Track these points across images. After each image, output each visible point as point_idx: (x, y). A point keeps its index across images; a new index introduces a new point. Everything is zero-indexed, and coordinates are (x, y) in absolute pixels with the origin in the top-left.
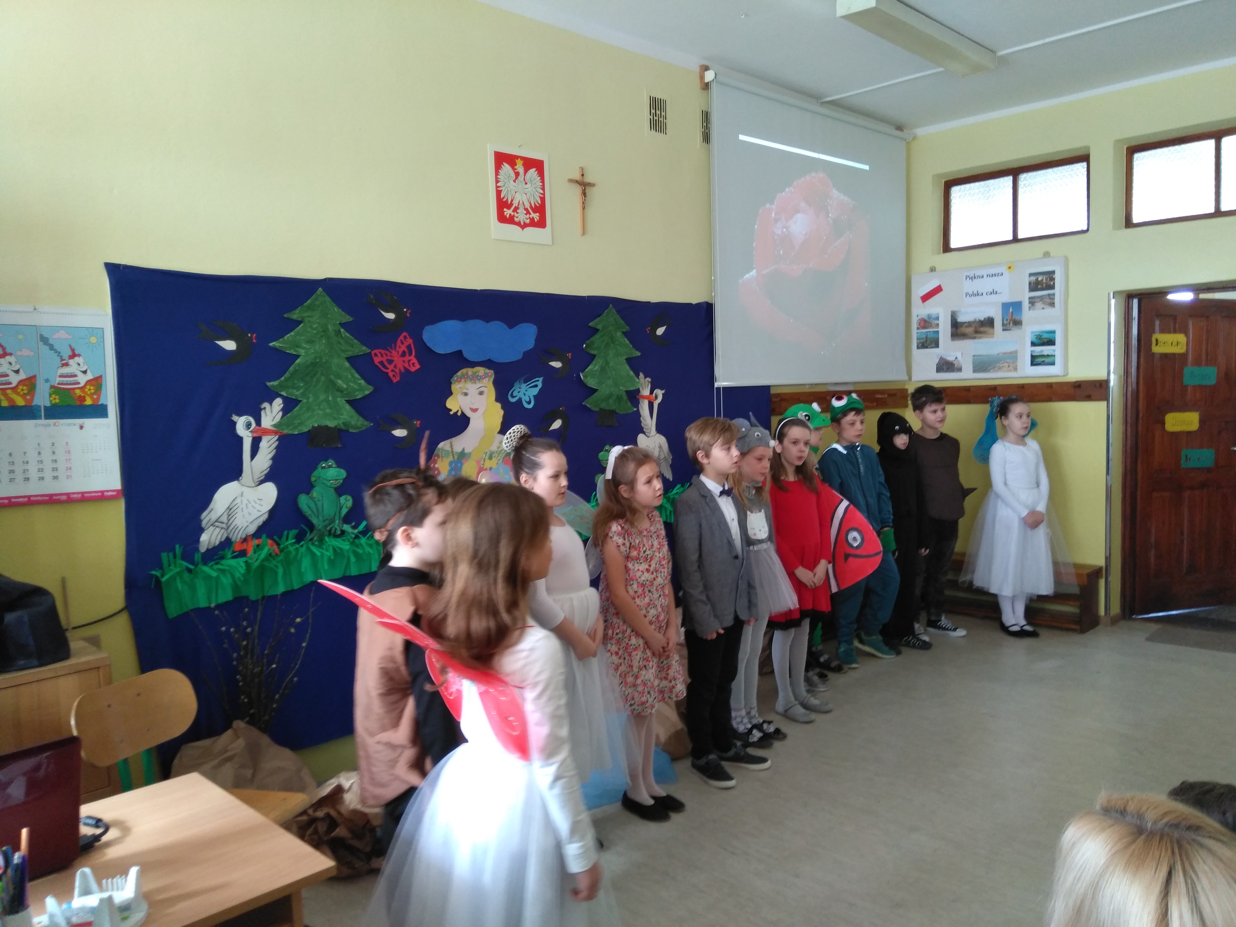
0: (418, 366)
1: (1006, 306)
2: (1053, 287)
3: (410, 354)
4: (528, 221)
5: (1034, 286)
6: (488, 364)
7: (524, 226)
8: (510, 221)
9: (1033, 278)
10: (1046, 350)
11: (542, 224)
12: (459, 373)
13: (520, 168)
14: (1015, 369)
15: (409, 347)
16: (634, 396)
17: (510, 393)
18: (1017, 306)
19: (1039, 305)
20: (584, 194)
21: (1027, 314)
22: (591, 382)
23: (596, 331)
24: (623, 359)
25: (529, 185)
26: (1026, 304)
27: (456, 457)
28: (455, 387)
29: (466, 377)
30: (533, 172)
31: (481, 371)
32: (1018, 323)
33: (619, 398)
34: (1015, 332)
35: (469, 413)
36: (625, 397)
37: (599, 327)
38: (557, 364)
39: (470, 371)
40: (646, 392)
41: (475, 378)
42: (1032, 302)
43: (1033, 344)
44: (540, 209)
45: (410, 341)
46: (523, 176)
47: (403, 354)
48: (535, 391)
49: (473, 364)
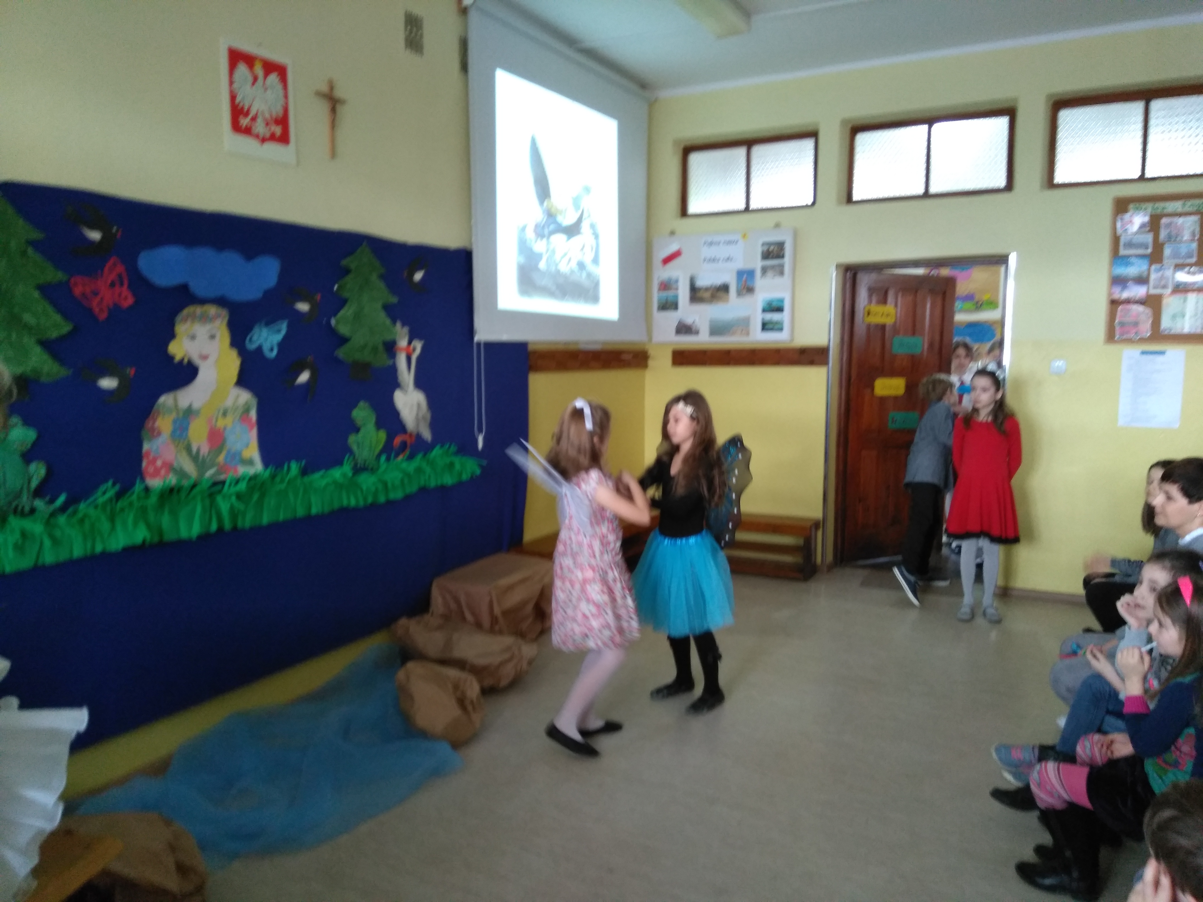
0: (130, 301)
1: (740, 274)
2: (783, 257)
3: (122, 284)
4: (268, 135)
5: (766, 255)
6: (221, 302)
7: (264, 140)
8: (248, 131)
9: (765, 248)
10: (775, 317)
11: (284, 139)
12: (186, 312)
13: (259, 70)
14: (748, 334)
15: (120, 276)
16: (391, 348)
17: (248, 338)
18: (751, 274)
19: (770, 274)
20: (333, 110)
21: (760, 282)
22: (344, 330)
23: (347, 271)
24: (379, 305)
25: (269, 92)
26: (758, 273)
27: (181, 414)
28: (181, 328)
29: (193, 318)
30: (273, 78)
31: (212, 310)
32: (750, 290)
33: (375, 349)
34: (747, 300)
35: (197, 361)
36: (381, 348)
37: (353, 266)
38: (303, 307)
39: (198, 310)
40: (403, 343)
41: (205, 319)
42: (764, 270)
43: (764, 311)
44: (283, 121)
45: (120, 268)
46: (262, 81)
47: (113, 284)
48: (278, 338)
49: (202, 301)
